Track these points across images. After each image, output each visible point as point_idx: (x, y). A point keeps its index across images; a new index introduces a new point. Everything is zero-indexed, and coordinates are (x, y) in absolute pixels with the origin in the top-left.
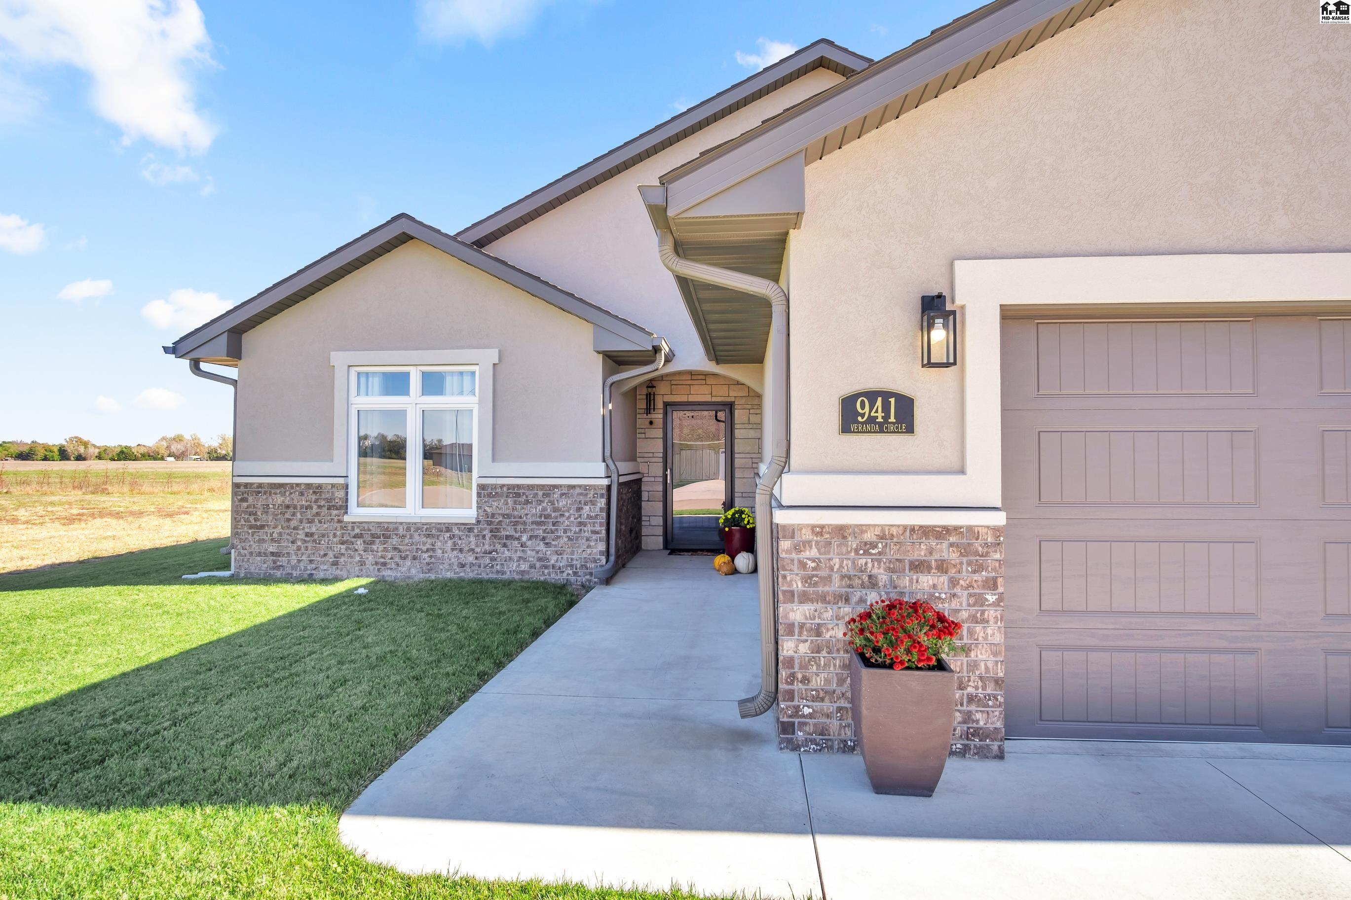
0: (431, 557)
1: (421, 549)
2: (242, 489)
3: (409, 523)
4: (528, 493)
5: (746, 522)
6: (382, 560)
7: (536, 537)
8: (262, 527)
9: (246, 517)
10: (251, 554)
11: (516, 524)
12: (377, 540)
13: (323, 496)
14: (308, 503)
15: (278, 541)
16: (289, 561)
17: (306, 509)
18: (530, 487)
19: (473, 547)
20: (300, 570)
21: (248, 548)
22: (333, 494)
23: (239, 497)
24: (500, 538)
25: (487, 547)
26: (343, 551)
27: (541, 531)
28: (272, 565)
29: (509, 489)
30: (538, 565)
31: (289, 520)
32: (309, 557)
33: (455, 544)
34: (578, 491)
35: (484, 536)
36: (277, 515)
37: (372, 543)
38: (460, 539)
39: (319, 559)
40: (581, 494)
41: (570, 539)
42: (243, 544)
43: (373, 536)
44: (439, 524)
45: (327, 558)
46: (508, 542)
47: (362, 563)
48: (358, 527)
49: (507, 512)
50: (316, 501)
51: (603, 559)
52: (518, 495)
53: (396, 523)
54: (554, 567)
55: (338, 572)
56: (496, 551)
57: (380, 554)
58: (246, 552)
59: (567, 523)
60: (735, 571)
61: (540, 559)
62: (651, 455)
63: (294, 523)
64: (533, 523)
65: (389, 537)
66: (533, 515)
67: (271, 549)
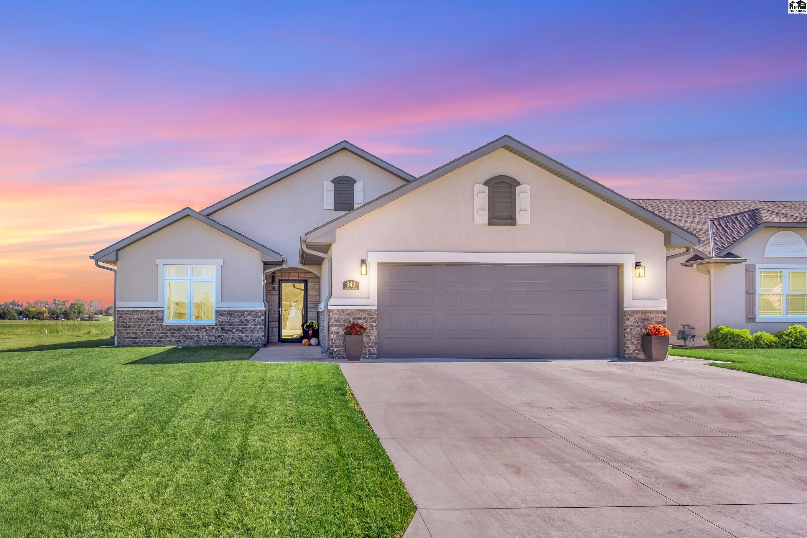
0: (198, 338)
1: (193, 335)
2: (120, 312)
3: (189, 325)
4: (235, 314)
5: (314, 327)
6: (178, 340)
7: (238, 330)
8: (129, 327)
9: (122, 323)
10: (124, 338)
11: (231, 325)
12: (176, 332)
13: (154, 315)
14: (148, 318)
15: (136, 333)
16: (140, 341)
17: (147, 320)
18: (236, 312)
19: (214, 334)
20: (145, 343)
21: (123, 335)
22: (158, 314)
23: (119, 316)
24: (225, 331)
25: (220, 334)
26: (162, 336)
27: (240, 328)
28: (133, 342)
29: (228, 312)
30: (239, 340)
31: (140, 325)
32: (148, 339)
33: (207, 333)
34: (254, 313)
35: (218, 330)
36: (135, 323)
37: (174, 333)
38: (209, 331)
41: (251, 331)
42: (121, 334)
43: (174, 330)
44: (201, 325)
45: (156, 339)
46: (228, 332)
47: (170, 341)
48: (168, 327)
49: (227, 321)
50: (151, 317)
51: (264, 338)
52: (231, 315)
53: (184, 325)
54: (245, 341)
56: (223, 336)
57: (177, 337)
59: (250, 325)
60: (311, 345)
61: (240, 338)
62: (273, 302)
63: (142, 326)
64: (237, 325)
65: (181, 331)
66: (237, 322)
67: (132, 336)
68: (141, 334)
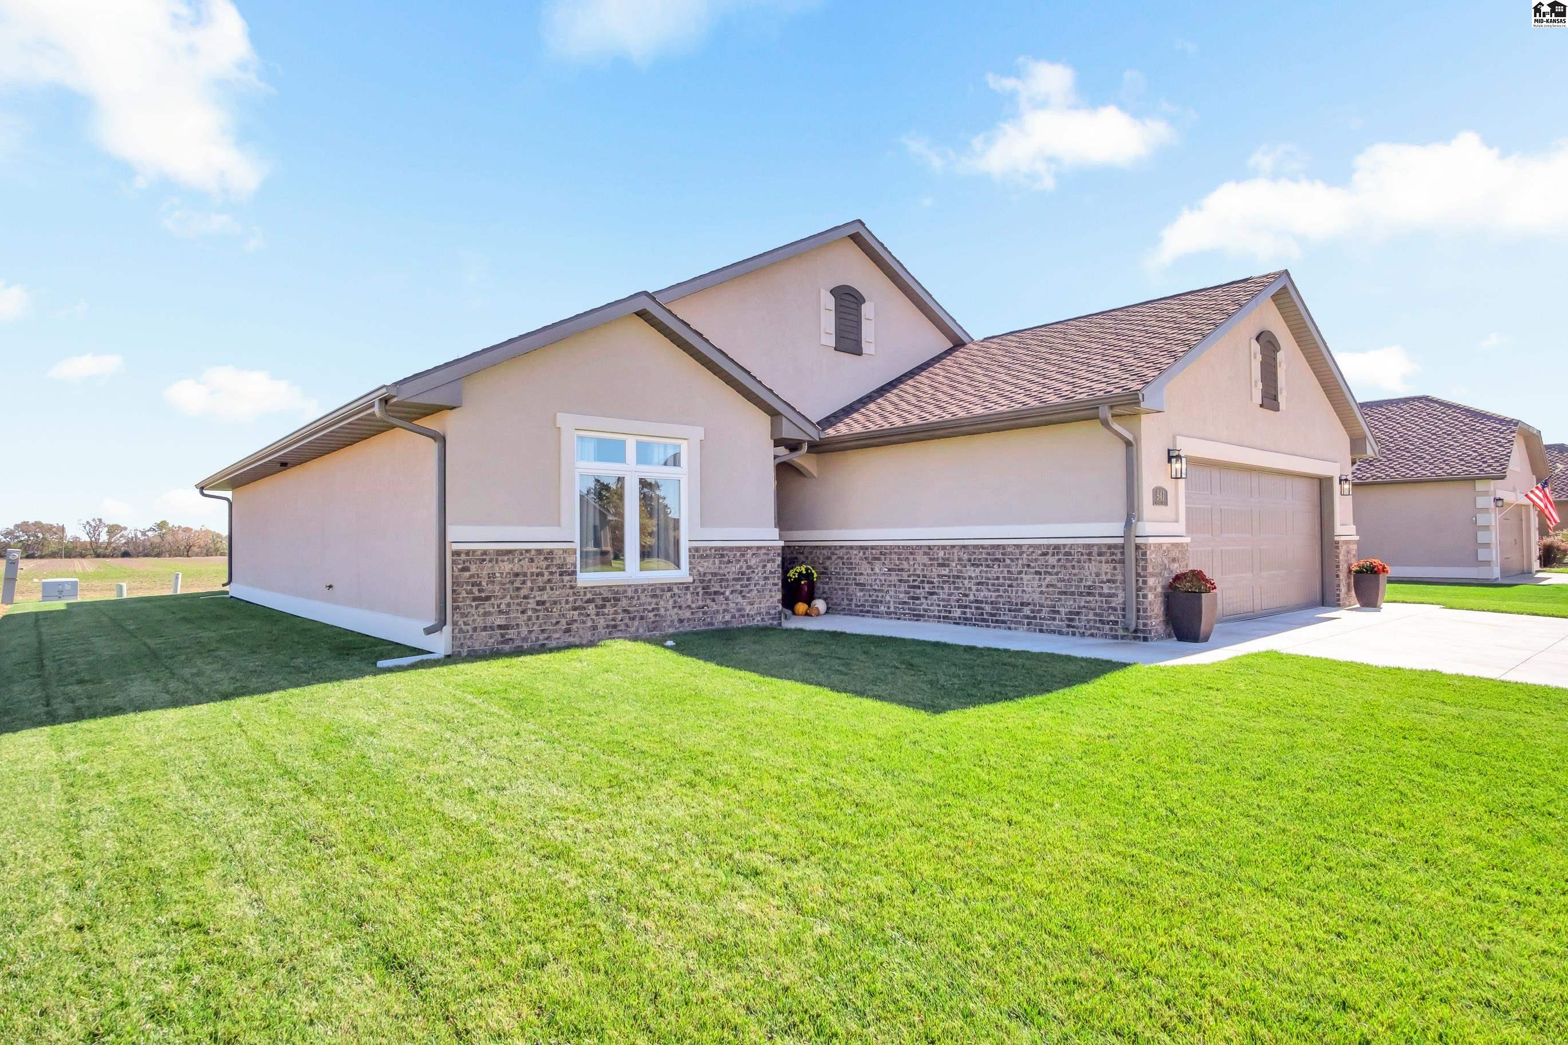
0: (656, 615)
1: (647, 609)
2: (463, 557)
3: (637, 585)
4: (730, 553)
6: (613, 623)
7: (736, 591)
8: (488, 598)
9: (469, 588)
10: (475, 629)
11: (722, 580)
12: (608, 604)
13: (555, 563)
14: (539, 570)
15: (507, 613)
16: (519, 633)
17: (537, 576)
18: (731, 549)
19: (689, 603)
20: (532, 641)
21: (471, 623)
22: (564, 559)
23: (460, 567)
24: (710, 594)
25: (701, 603)
26: (576, 617)
27: (739, 586)
28: (500, 639)
29: (715, 551)
30: (737, 615)
31: (518, 589)
32: (540, 626)
33: (675, 602)
34: (764, 551)
35: (698, 593)
36: (504, 584)
37: (604, 606)
38: (679, 597)
39: (551, 628)
40: (764, 554)
41: (759, 591)
43: (604, 599)
44: (662, 584)
45: (558, 627)
46: (716, 597)
48: (590, 592)
49: (715, 571)
52: (722, 556)
54: (748, 615)
55: (571, 639)
56: (707, 606)
57: (611, 617)
58: (468, 627)
59: (756, 578)
61: (739, 610)
63: (524, 592)
64: (734, 579)
65: (619, 600)
66: (733, 573)
67: (498, 622)
68: (519, 615)
